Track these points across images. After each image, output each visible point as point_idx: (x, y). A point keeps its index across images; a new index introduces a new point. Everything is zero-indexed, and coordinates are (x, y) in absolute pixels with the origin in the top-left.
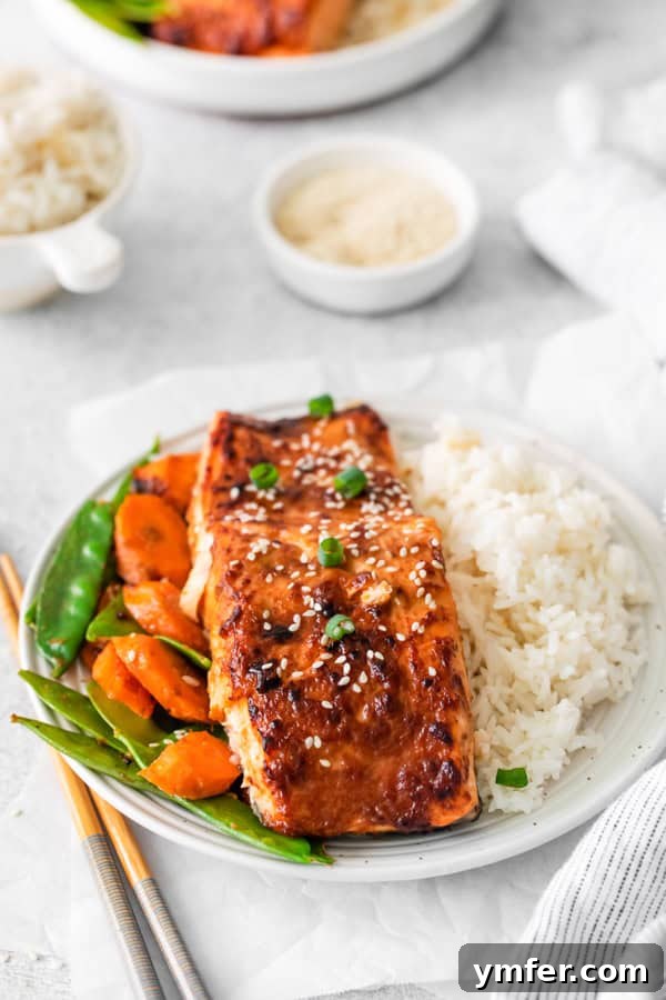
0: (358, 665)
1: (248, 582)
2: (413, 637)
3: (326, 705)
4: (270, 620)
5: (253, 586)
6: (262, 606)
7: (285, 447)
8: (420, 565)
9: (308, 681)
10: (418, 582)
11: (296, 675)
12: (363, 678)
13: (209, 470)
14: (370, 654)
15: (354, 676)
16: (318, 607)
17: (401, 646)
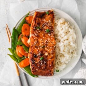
0: (43, 63)
1: (33, 49)
2: (49, 60)
3: (39, 67)
4: (35, 54)
5: (34, 49)
6: (34, 53)
7: (42, 21)
8: (52, 50)
9: (37, 63)
10: (51, 53)
11: (36, 62)
12: (43, 65)
13: (33, 24)
14: (44, 62)
15: (42, 64)
16: (40, 54)
17: (48, 61)
